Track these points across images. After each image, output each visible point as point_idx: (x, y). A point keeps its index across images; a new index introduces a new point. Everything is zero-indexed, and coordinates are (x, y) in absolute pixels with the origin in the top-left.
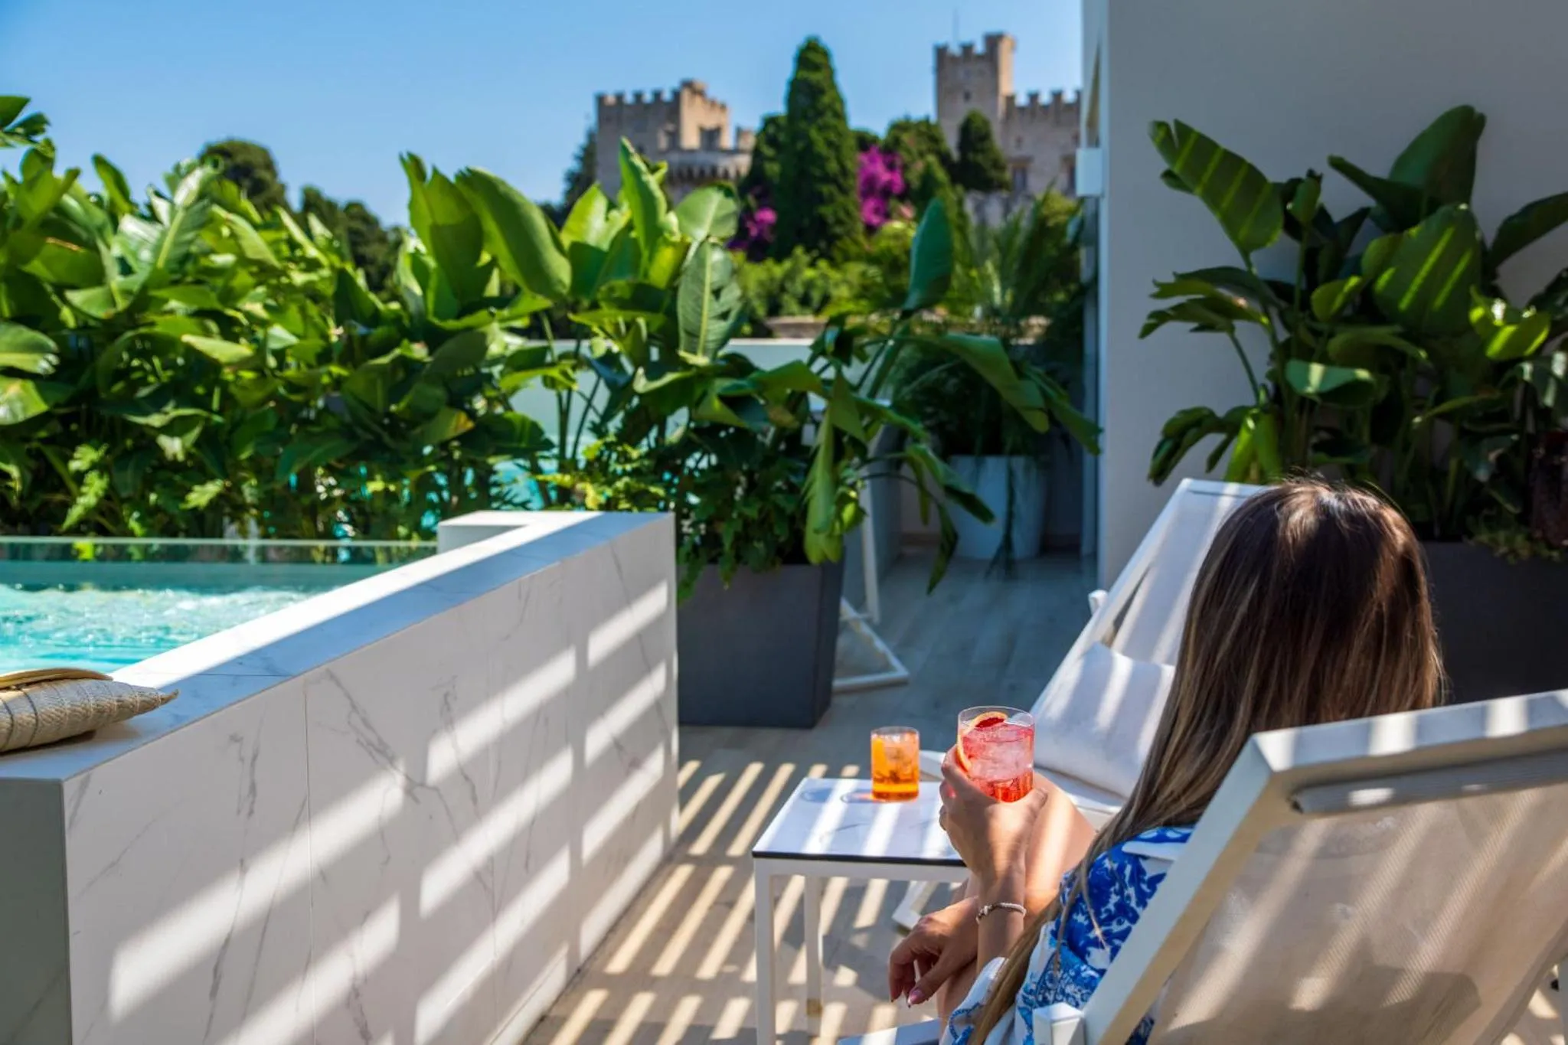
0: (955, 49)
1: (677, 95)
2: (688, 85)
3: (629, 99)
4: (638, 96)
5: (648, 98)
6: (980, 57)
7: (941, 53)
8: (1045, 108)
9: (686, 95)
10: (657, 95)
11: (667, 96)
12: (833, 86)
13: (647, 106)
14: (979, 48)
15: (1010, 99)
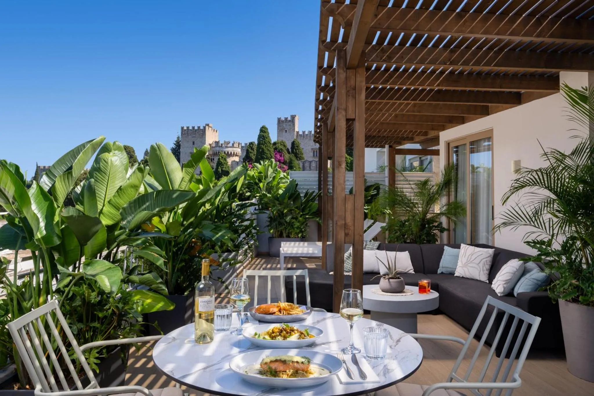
0: (283, 119)
1: (205, 128)
2: (208, 125)
3: (191, 128)
4: (193, 128)
5: (196, 128)
6: (290, 121)
7: (279, 120)
8: (307, 135)
9: (207, 127)
10: (199, 127)
11: (202, 128)
12: (269, 136)
13: (196, 130)
14: (289, 119)
15: (298, 132)
